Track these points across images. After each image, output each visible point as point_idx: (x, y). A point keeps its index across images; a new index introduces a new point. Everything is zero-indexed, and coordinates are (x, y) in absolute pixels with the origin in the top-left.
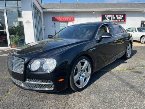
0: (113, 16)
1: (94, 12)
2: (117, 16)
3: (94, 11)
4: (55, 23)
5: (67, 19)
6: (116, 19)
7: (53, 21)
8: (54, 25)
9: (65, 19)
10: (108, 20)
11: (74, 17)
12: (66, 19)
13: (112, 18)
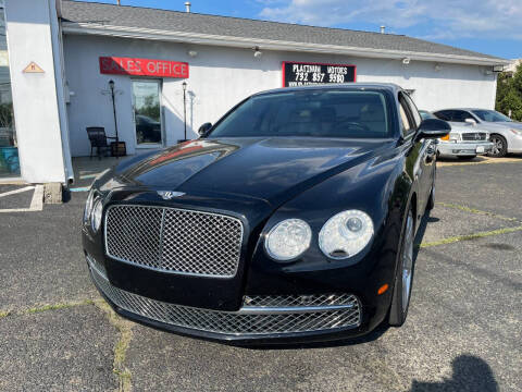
0: (319, 70)
1: (257, 49)
2: (329, 70)
3: (260, 46)
4: (111, 82)
5: (161, 70)
6: (326, 79)
7: (102, 72)
8: (108, 87)
9: (152, 67)
10: (303, 82)
11: (187, 64)
12: (157, 68)
13: (315, 75)
